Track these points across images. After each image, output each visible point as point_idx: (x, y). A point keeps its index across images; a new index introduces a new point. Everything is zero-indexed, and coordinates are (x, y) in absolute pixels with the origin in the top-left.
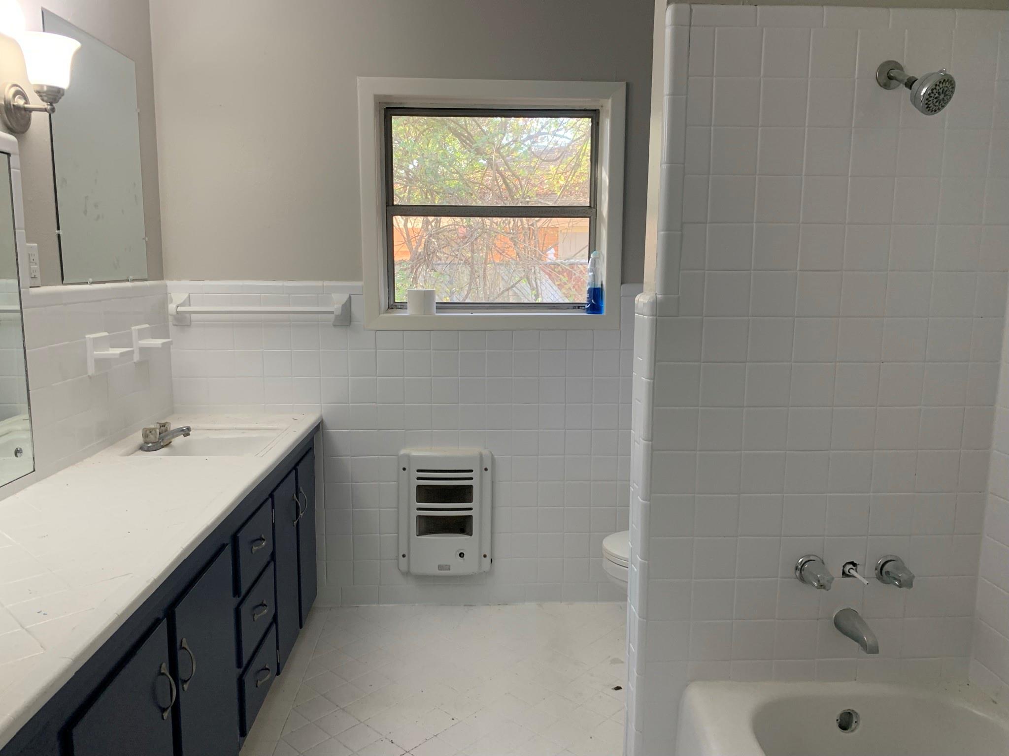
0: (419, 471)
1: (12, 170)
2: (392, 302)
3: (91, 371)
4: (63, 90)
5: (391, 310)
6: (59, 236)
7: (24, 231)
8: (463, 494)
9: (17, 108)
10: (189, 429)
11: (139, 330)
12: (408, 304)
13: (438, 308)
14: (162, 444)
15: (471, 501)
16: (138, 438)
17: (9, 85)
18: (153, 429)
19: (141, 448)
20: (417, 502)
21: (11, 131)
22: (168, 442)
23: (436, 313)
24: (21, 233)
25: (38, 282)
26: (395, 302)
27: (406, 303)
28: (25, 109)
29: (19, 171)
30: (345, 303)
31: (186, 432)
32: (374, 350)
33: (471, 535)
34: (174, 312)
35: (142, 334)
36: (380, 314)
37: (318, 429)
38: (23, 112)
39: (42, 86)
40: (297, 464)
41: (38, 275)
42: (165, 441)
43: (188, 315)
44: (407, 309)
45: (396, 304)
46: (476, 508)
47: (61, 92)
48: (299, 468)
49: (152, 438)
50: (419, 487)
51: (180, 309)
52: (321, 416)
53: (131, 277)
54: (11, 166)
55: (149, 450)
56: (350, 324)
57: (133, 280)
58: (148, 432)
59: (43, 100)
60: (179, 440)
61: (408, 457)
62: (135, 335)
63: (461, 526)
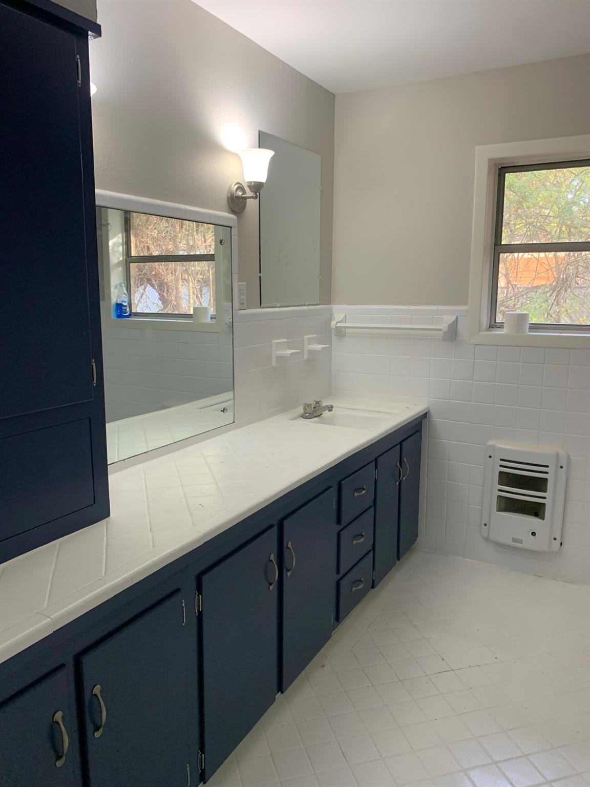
0: (502, 460)
1: (232, 237)
2: (493, 323)
3: (274, 363)
4: (263, 183)
5: (491, 329)
6: (260, 277)
7: (237, 275)
8: (539, 484)
9: (238, 197)
10: (332, 407)
11: (308, 338)
12: (505, 325)
13: (530, 328)
14: (315, 415)
15: (545, 491)
16: (301, 410)
17: (235, 183)
18: (309, 404)
19: (302, 416)
20: (499, 484)
21: (233, 211)
22: (319, 414)
23: (529, 332)
24: (235, 277)
25: (245, 306)
26: (495, 323)
27: (504, 323)
28: (242, 198)
29: (236, 237)
30: (452, 323)
31: (330, 408)
32: (473, 360)
33: (543, 519)
34: (334, 327)
35: (310, 341)
36: (479, 332)
37: (425, 416)
38: (241, 200)
39: (251, 182)
40: (404, 441)
41: (245, 302)
42: (317, 413)
43: (344, 329)
44: (503, 328)
45: (497, 324)
46: (550, 498)
47: (262, 185)
48: (404, 443)
49: (309, 410)
50: (501, 473)
51: (338, 325)
52: (428, 408)
53: (307, 303)
54: (232, 234)
55: (306, 418)
56: (455, 339)
57: (308, 305)
58: (307, 406)
59: (251, 191)
60: (326, 414)
61: (493, 447)
62: (306, 342)
63: (536, 510)
